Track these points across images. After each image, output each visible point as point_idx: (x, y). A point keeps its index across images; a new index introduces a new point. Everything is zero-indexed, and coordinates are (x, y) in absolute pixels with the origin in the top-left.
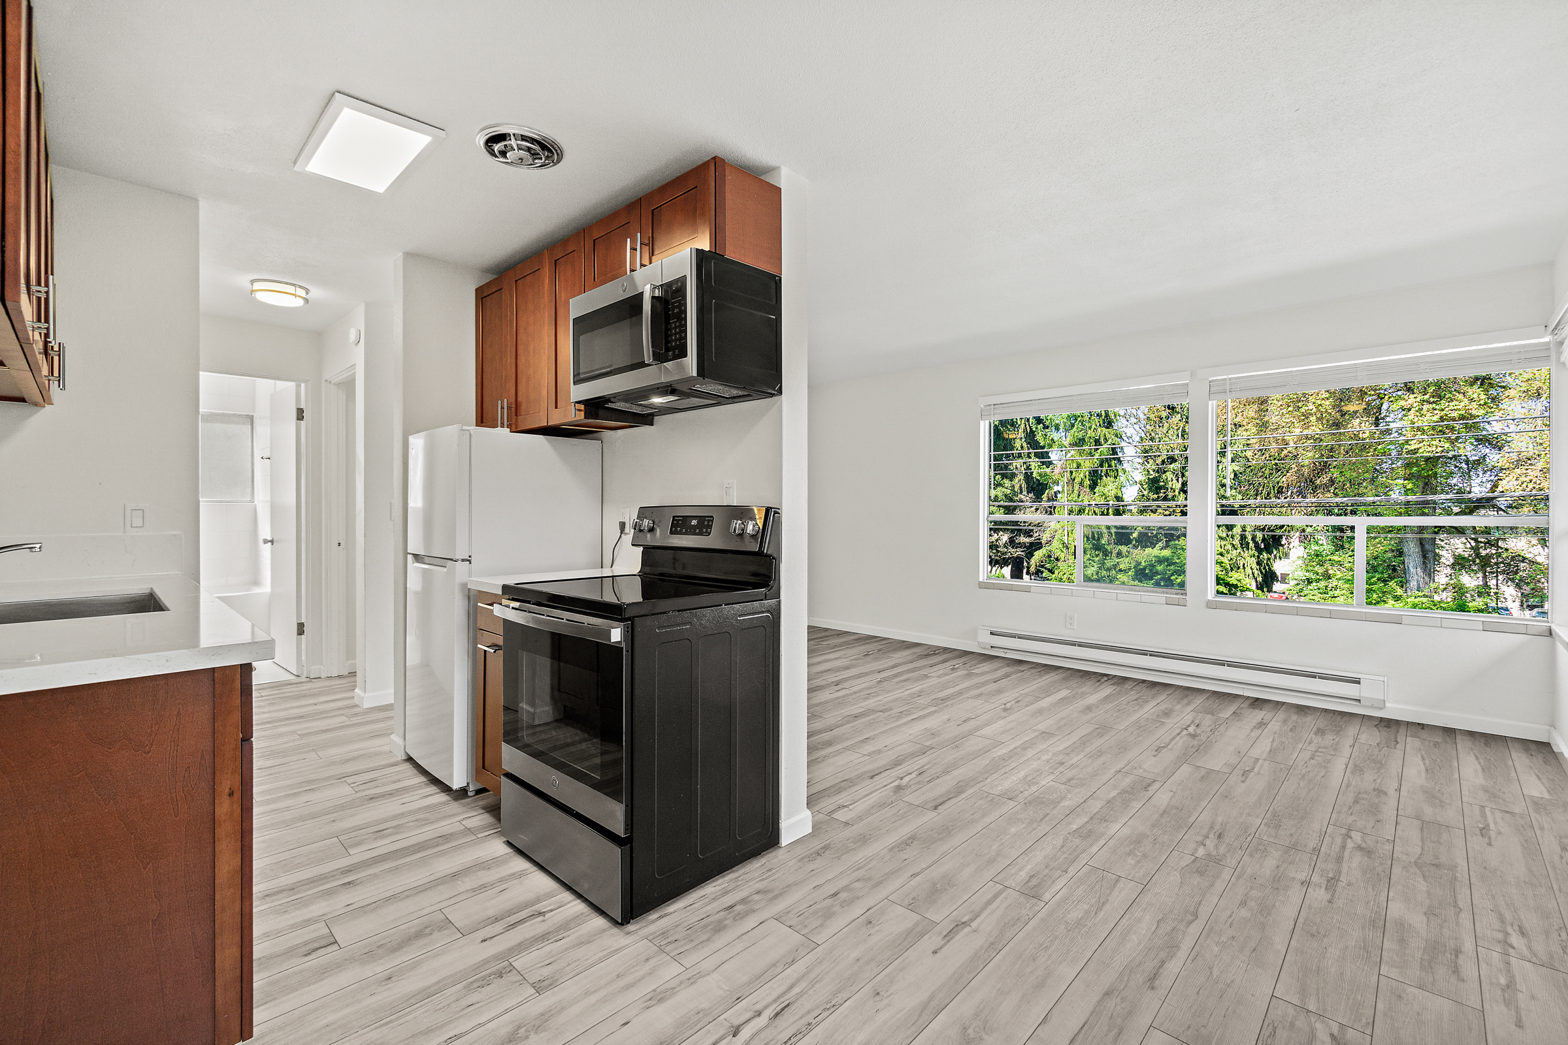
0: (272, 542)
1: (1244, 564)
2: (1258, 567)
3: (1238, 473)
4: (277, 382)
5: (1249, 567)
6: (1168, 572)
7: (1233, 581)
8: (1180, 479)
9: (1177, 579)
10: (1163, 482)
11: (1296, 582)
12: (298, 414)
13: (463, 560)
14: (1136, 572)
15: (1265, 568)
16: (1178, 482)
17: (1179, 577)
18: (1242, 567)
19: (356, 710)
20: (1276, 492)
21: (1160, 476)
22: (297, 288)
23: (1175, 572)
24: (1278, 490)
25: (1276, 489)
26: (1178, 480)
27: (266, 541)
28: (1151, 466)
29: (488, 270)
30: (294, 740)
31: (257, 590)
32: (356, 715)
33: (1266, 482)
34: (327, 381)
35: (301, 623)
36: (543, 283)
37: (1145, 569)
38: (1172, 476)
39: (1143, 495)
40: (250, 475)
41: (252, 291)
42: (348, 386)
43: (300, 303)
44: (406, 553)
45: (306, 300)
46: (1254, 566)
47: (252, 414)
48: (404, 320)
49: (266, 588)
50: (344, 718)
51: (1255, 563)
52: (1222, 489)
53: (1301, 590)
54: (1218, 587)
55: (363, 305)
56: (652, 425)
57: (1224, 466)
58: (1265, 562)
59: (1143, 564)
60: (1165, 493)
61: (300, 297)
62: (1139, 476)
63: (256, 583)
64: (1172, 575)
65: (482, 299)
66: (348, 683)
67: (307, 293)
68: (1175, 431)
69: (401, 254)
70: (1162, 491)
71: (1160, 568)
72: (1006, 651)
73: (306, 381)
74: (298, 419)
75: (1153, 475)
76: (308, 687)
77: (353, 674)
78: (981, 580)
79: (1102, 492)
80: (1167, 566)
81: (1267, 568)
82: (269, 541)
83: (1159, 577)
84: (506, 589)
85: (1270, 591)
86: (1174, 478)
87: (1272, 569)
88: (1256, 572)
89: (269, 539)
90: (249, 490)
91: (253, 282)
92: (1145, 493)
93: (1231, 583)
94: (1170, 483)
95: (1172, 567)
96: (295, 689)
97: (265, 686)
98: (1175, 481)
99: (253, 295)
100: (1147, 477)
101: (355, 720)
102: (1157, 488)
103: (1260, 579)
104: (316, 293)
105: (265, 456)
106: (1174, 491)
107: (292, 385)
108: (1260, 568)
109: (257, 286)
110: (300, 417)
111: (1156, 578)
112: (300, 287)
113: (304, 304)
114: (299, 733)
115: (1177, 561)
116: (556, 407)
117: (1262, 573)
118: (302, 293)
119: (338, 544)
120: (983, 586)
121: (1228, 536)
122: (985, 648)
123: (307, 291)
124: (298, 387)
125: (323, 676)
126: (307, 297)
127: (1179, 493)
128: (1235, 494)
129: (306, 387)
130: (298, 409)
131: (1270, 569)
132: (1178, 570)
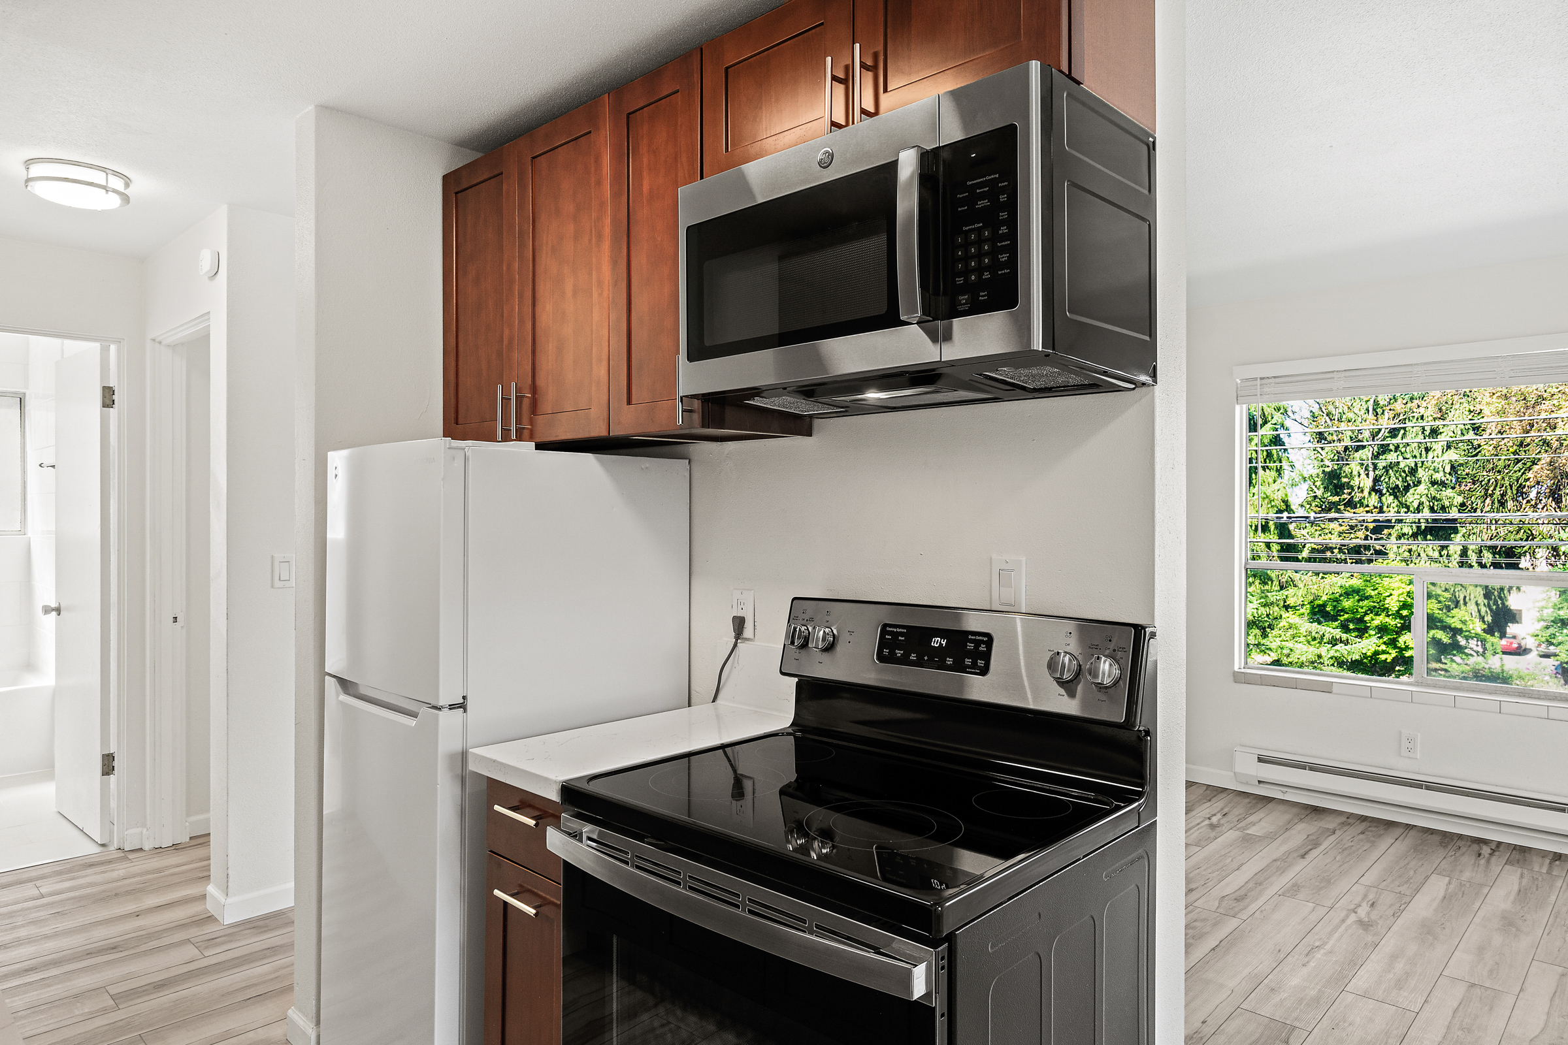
0: (58, 610)
1: (1465, 597)
2: (1486, 601)
3: (1456, 465)
4: (67, 342)
5: (1473, 602)
6: (1360, 610)
7: (1455, 623)
8: (1371, 474)
9: (1373, 620)
10: (1346, 476)
11: (1545, 624)
12: (104, 397)
13: (452, 707)
14: (1313, 608)
15: (1496, 603)
16: (1368, 477)
17: (1377, 617)
18: (1462, 602)
19: (210, 929)
20: (1515, 492)
21: (1340, 469)
22: (109, 176)
23: (1369, 609)
24: (1517, 490)
25: (1514, 488)
26: (1367, 475)
27: (47, 610)
28: (1328, 452)
29: (463, 143)
30: (104, 1011)
31: (33, 682)
32: (211, 941)
33: (1499, 477)
34: (154, 340)
35: (108, 755)
36: (598, 160)
37: (1324, 605)
38: (1358, 468)
39: (1315, 497)
40: (19, 489)
41: (28, 180)
42: (197, 347)
43: (114, 202)
44: (322, 674)
45: (126, 199)
46: (1481, 600)
47: (23, 391)
48: (317, 234)
49: (46, 679)
50: (190, 952)
51: (1482, 596)
52: (1432, 489)
53: (1553, 636)
54: (1432, 632)
55: (225, 207)
56: (810, 435)
57: (1436, 455)
58: (1496, 593)
59: (1325, 598)
60: (1350, 493)
61: (115, 191)
62: (1312, 469)
63: (30, 666)
64: (1366, 614)
65: (456, 193)
66: (192, 862)
67: (127, 185)
68: (1364, 404)
69: (311, 107)
70: (1345, 491)
71: (1347, 604)
72: (1284, 789)
73: (118, 342)
74: (105, 405)
75: (1330, 466)
76: (121, 873)
77: (201, 840)
78: (1236, 669)
79: (1265, 493)
80: (1359, 601)
81: (1499, 602)
82: (53, 610)
83: (1346, 616)
84: (570, 792)
85: (1503, 635)
86: (1362, 472)
87: (1507, 603)
88: (1483, 609)
89: (54, 605)
90: (18, 515)
91: (28, 163)
92: (1319, 493)
93: (1453, 626)
94: (1356, 478)
95: (1366, 602)
96: (99, 878)
97: (46, 870)
98: (1363, 476)
99: (29, 188)
100: (1321, 469)
101: (215, 955)
102: (1336, 486)
103: (1489, 618)
104: (142, 185)
105: (47, 462)
106: (1362, 491)
107: (95, 346)
108: (1489, 604)
109: (36, 170)
110: (108, 402)
111: (1342, 618)
112: (116, 173)
113: (121, 206)
114: (114, 990)
115: (1373, 593)
116: (629, 402)
117: (1491, 610)
118: (116, 183)
119: (172, 620)
120: (1240, 678)
121: (1441, 556)
122: (1247, 783)
123: (128, 183)
124: (105, 351)
125: (146, 848)
126: (127, 192)
127: (1370, 493)
128: (1452, 495)
129: (119, 351)
130: (104, 388)
131: (1503, 604)
132: (1375, 607)
